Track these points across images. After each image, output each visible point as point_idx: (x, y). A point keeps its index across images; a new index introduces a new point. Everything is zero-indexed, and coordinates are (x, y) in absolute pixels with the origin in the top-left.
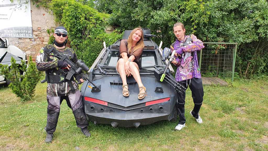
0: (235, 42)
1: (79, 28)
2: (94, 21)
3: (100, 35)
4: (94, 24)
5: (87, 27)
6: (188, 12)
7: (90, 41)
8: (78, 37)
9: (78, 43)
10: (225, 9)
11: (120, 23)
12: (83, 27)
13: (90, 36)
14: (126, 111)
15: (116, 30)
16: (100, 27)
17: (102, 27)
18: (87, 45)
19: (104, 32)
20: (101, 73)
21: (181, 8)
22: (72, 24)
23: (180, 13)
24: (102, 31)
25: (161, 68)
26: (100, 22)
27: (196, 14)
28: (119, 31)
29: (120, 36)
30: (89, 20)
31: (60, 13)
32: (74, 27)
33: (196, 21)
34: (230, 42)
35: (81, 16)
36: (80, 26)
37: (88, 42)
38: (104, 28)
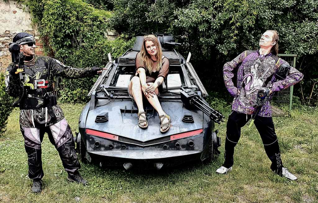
0: (294, 54)
1: (68, 33)
2: (90, 22)
3: (99, 43)
4: (90, 26)
5: (79, 30)
6: (226, 11)
7: (84, 51)
8: (66, 45)
9: (67, 54)
10: (279, 7)
11: (128, 24)
12: (74, 31)
13: (83, 44)
14: (144, 147)
15: (122, 35)
16: (98, 30)
17: (101, 31)
18: (79, 57)
19: (104, 38)
20: (106, 97)
21: (217, 4)
22: (57, 27)
23: (214, 12)
24: (101, 36)
25: (190, 89)
26: (99, 24)
27: (238, 15)
28: (127, 36)
29: (128, 43)
30: (82, 20)
31: (40, 10)
32: (60, 31)
33: (238, 24)
34: (287, 53)
35: (70, 14)
36: (69, 29)
37: (82, 52)
38: (104, 32)
